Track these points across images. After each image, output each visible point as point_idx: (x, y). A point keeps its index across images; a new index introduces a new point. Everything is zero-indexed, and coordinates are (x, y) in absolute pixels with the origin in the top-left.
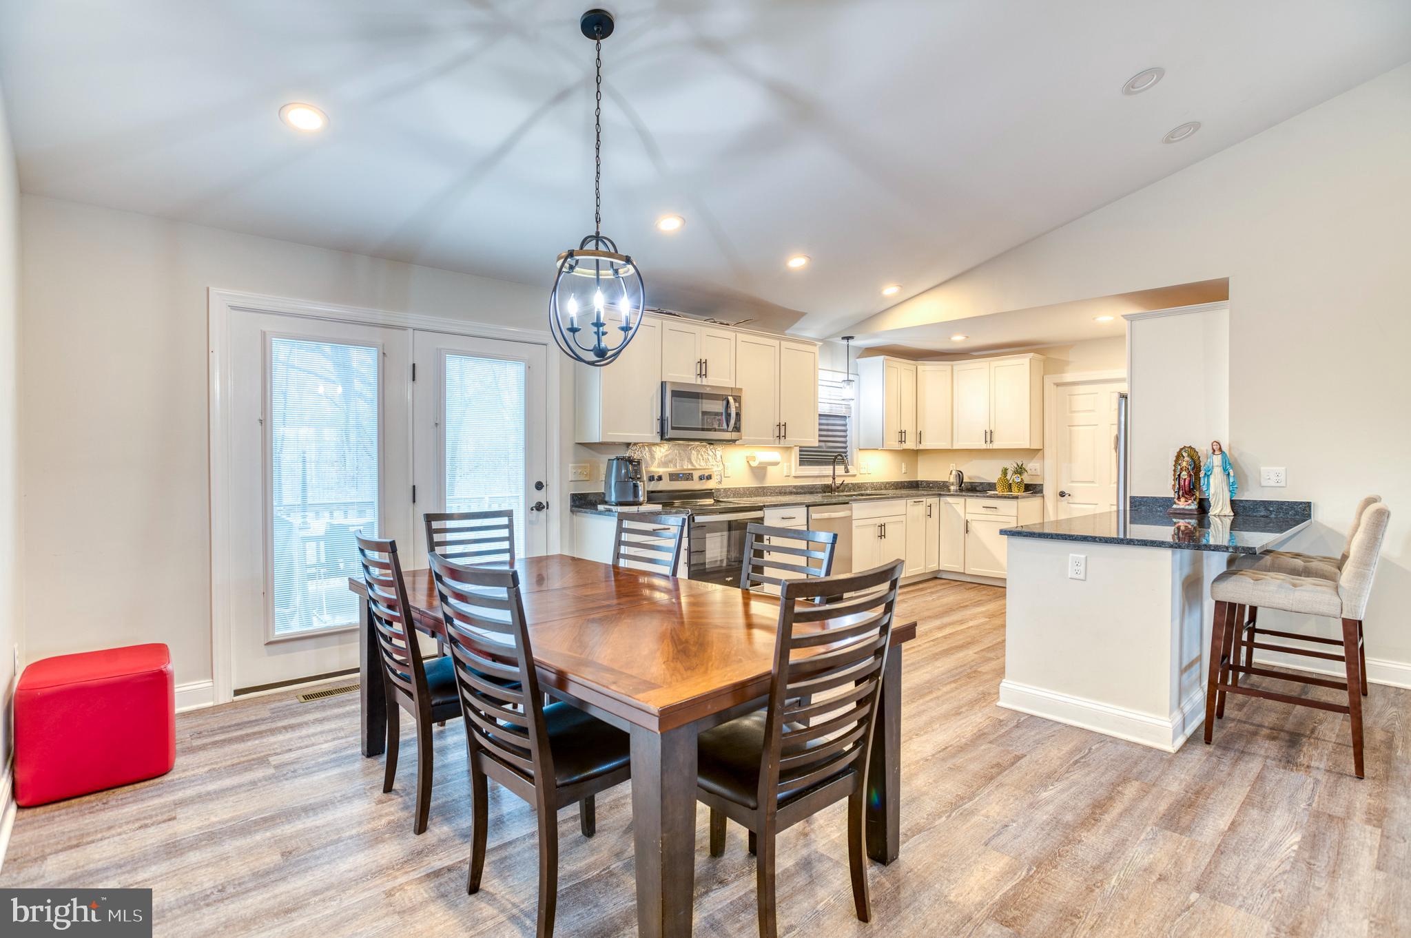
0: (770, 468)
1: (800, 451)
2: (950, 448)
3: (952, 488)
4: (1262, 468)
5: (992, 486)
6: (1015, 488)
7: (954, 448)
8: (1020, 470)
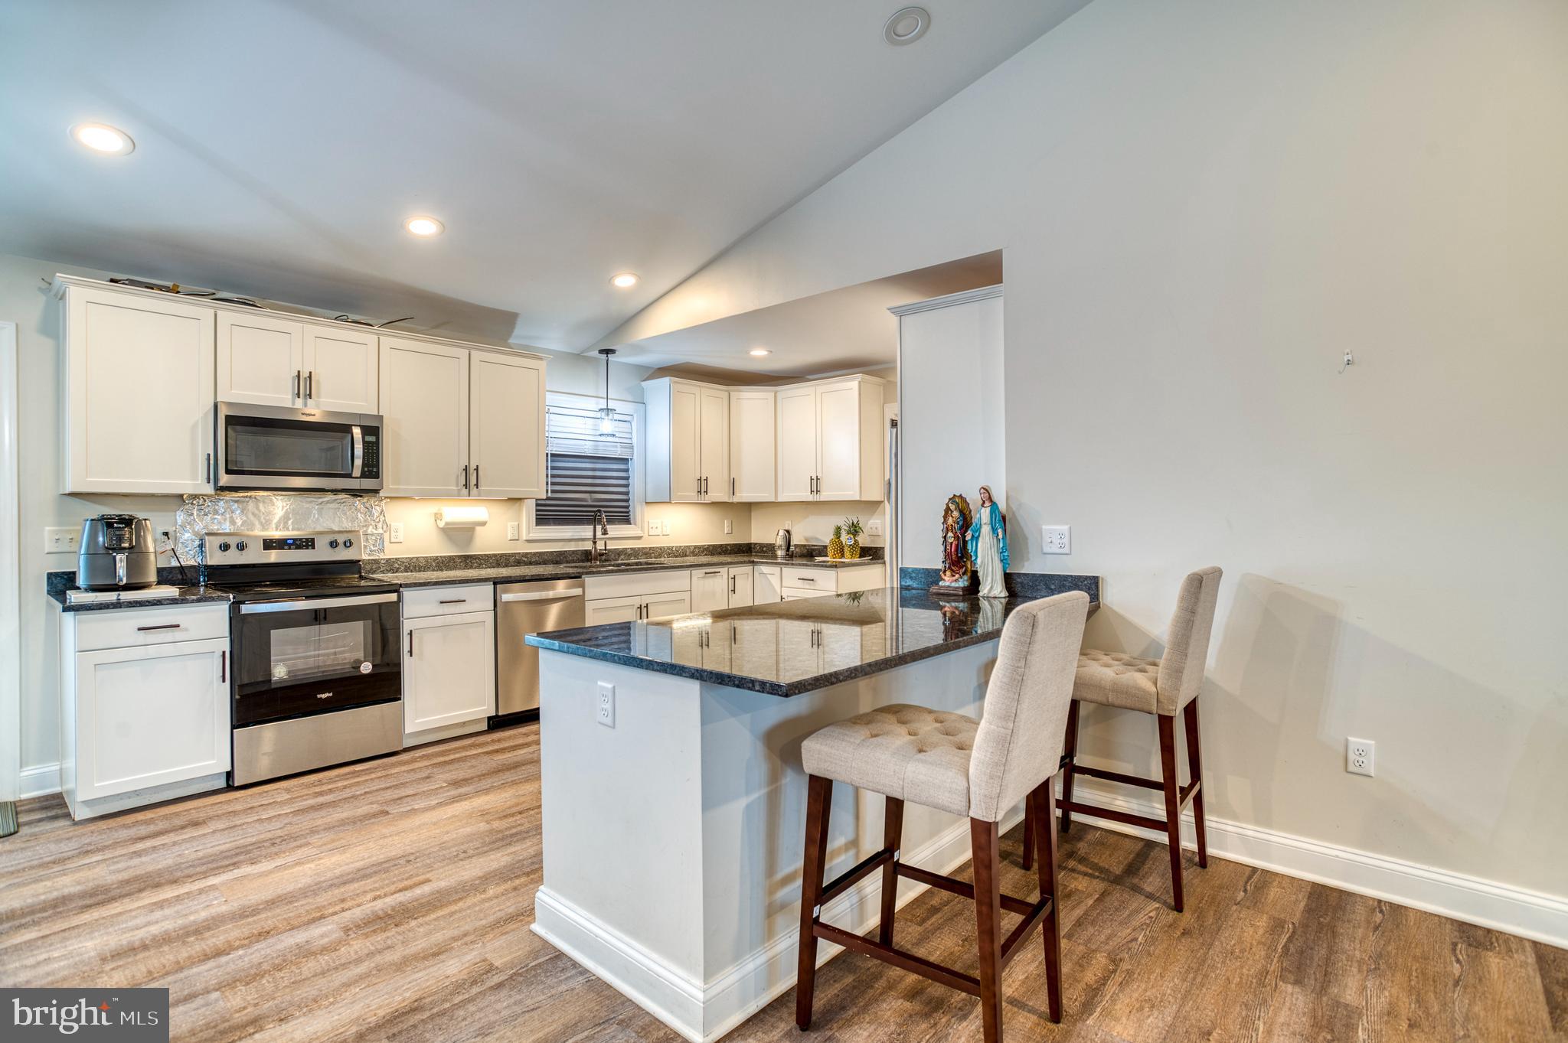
0: (478, 528)
1: (537, 505)
2: (774, 500)
3: (780, 553)
4: (1044, 527)
5: (822, 551)
6: (847, 553)
7: (780, 500)
8: (854, 530)
